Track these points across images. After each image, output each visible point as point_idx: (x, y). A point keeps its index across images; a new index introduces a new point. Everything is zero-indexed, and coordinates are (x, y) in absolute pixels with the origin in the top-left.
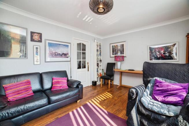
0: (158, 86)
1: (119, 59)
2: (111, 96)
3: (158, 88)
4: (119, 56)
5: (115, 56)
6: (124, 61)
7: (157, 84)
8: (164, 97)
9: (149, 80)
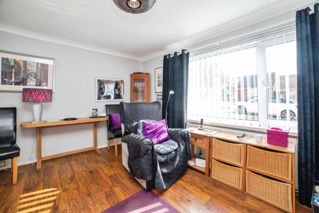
0: (148, 129)
1: (44, 97)
2: (54, 191)
3: (149, 132)
4: (43, 90)
5: (24, 89)
6: (51, 101)
7: (147, 127)
8: (157, 137)
9: (134, 125)
